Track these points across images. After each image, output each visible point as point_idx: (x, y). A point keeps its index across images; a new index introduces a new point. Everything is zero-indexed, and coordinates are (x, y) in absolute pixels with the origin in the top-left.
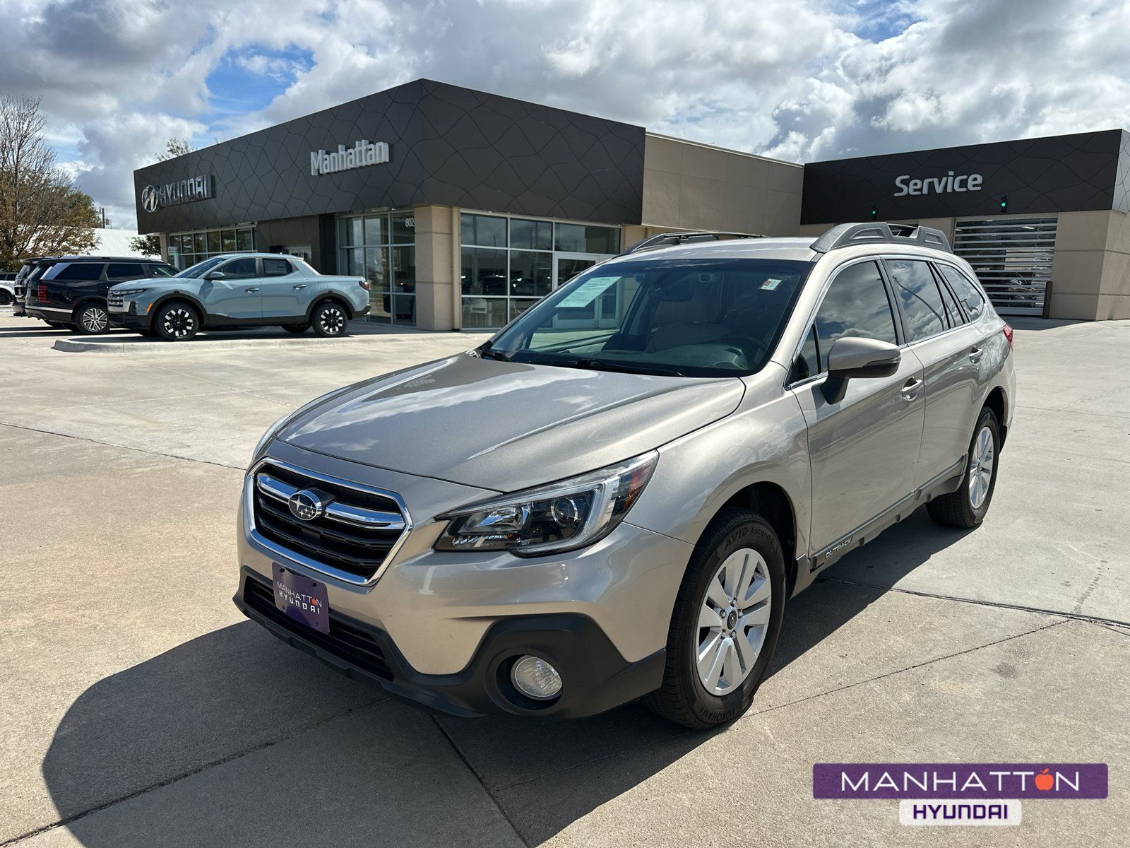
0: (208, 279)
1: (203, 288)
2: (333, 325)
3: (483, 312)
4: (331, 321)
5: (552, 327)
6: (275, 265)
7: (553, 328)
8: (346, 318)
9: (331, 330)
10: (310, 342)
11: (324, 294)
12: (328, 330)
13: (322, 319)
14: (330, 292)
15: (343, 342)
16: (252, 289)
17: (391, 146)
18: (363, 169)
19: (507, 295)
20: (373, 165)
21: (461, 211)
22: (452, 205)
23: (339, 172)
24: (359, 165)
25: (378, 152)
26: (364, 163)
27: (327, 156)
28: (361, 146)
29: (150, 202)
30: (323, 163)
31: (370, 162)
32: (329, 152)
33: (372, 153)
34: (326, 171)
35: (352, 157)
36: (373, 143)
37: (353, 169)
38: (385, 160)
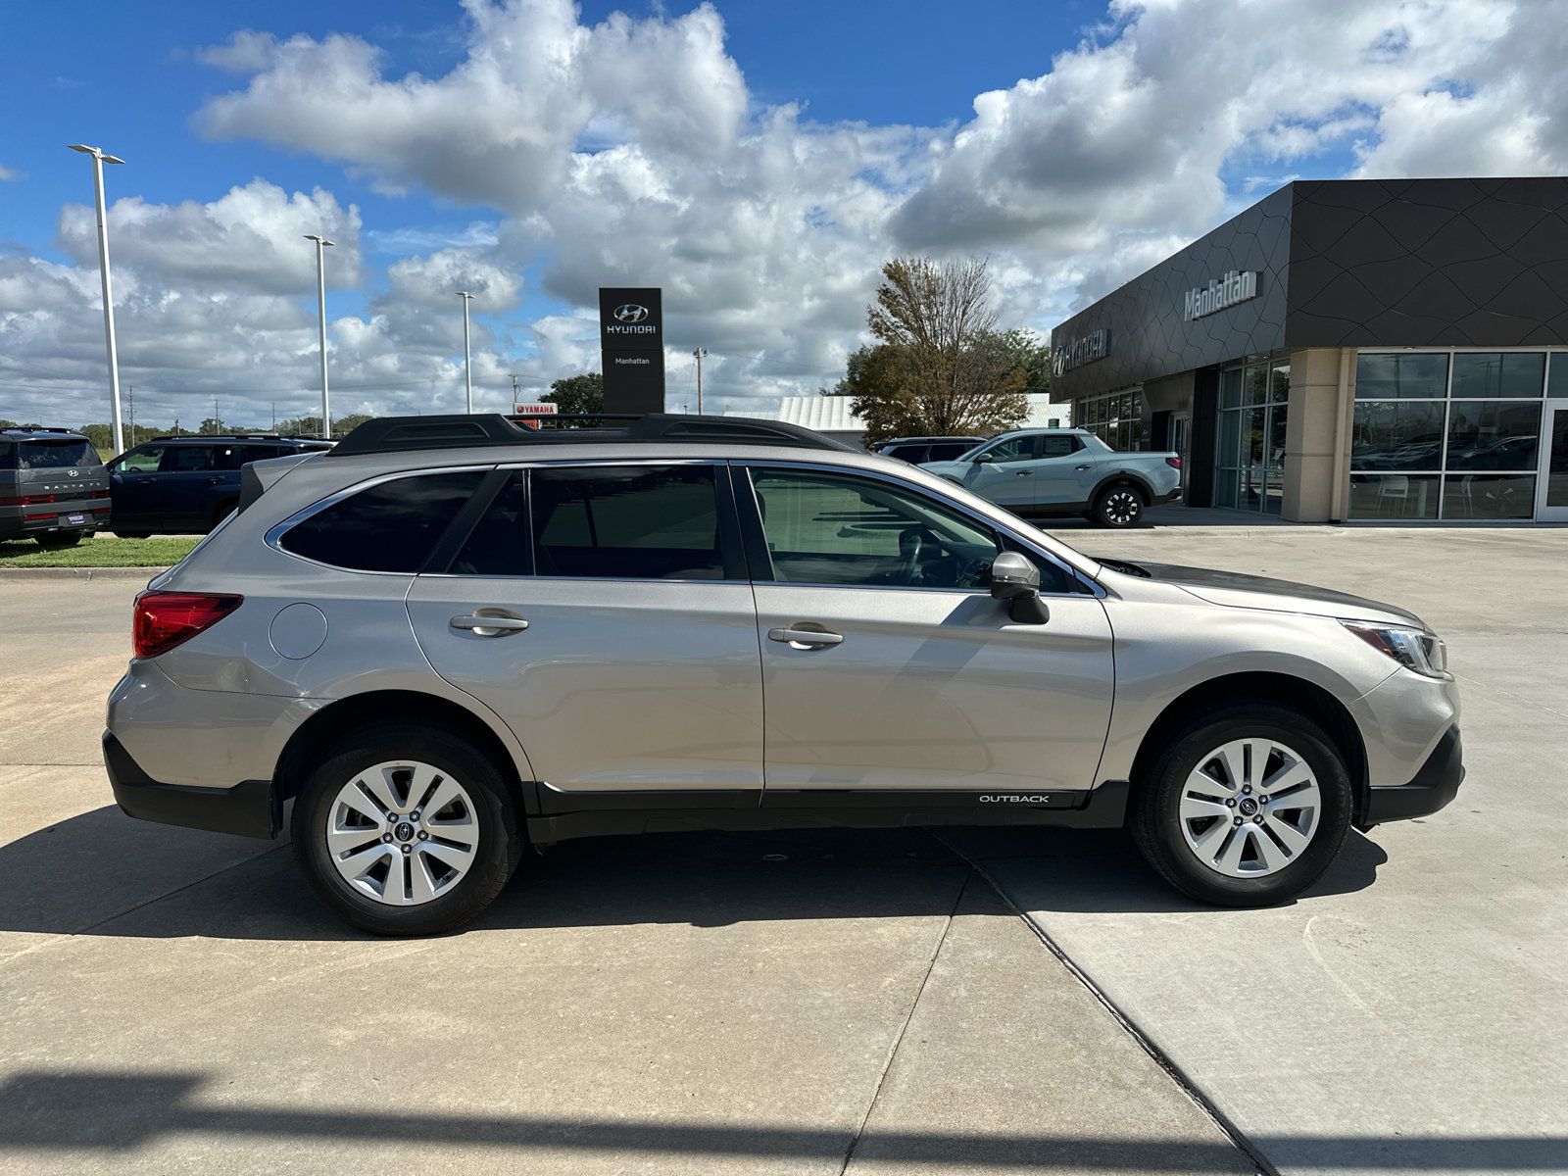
0: (978, 461)
1: (970, 472)
2: (1123, 514)
3: (1401, 496)
4: (1121, 508)
5: (1532, 518)
6: (1058, 444)
7: (1533, 521)
8: (1142, 505)
9: (1119, 520)
10: (1082, 534)
11: (1115, 475)
12: (1115, 520)
13: (1109, 506)
14: (1123, 472)
15: (1127, 534)
16: (1025, 472)
17: (1260, 275)
18: (1233, 309)
19: (1441, 470)
20: (1241, 302)
21: (1359, 352)
22: (1339, 344)
23: (1210, 314)
24: (1226, 303)
25: (1243, 285)
26: (1231, 301)
27: (1198, 296)
28: (1228, 279)
29: (1059, 366)
30: (1196, 304)
31: (1236, 299)
32: (1202, 290)
33: (1238, 286)
34: (1198, 314)
35: (1220, 294)
36: (1241, 275)
37: (1222, 309)
38: (1247, 296)
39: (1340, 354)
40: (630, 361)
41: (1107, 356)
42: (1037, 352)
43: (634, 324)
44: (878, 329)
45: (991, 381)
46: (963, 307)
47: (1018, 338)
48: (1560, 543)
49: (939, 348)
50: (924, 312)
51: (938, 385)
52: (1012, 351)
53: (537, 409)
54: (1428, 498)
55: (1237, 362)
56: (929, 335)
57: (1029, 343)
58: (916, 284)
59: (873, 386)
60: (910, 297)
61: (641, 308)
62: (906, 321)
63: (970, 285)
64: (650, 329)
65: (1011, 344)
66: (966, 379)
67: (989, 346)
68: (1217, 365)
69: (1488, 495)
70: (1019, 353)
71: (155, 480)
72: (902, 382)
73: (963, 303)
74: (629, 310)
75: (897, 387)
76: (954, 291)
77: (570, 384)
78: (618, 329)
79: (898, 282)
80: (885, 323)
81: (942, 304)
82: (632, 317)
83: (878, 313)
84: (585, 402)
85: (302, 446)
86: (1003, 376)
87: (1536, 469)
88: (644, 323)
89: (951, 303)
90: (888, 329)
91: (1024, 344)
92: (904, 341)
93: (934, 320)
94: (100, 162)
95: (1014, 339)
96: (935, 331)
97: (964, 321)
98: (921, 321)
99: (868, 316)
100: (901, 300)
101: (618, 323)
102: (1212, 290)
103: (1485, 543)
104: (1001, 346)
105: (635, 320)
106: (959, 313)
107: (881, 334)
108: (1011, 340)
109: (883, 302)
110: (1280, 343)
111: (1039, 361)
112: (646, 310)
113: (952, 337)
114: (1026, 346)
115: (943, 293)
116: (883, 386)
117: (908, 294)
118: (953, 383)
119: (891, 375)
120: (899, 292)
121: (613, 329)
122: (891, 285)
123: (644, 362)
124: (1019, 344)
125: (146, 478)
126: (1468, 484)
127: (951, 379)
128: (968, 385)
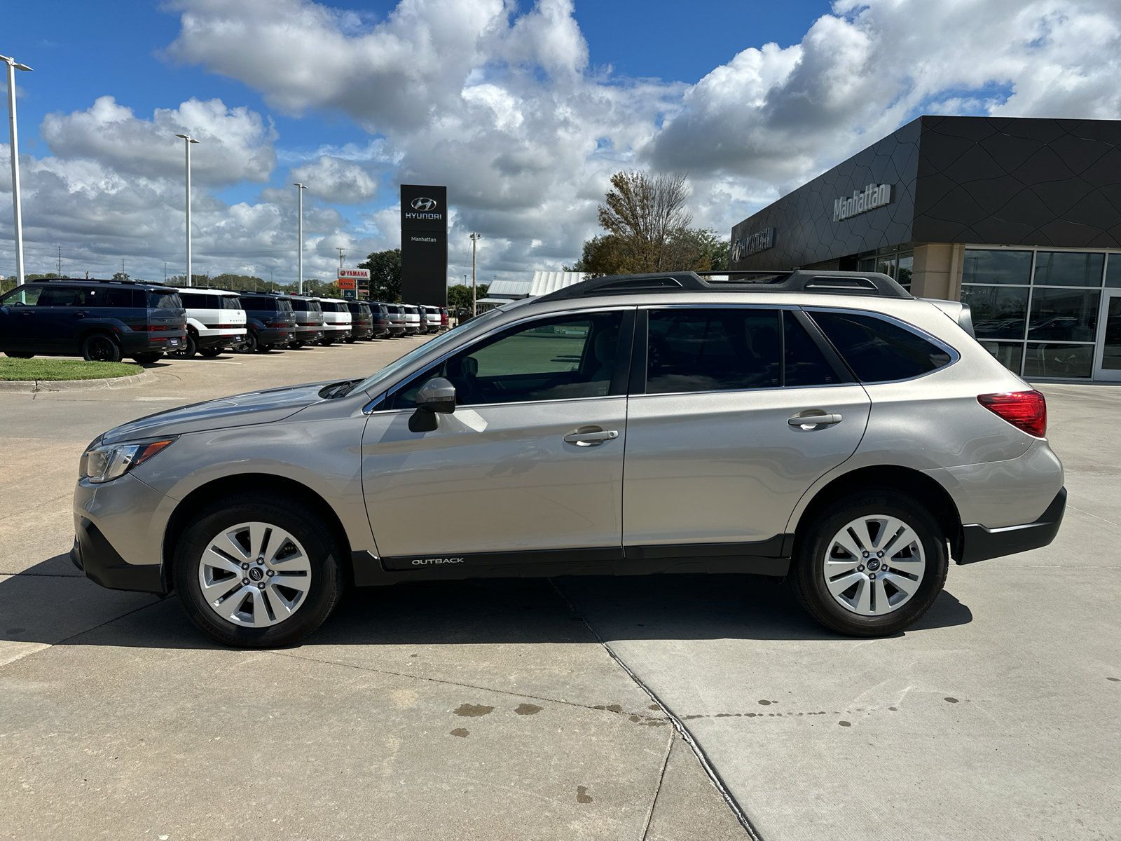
5: (1090, 377)
7: (1092, 379)
17: (893, 187)
18: (871, 213)
19: (1024, 339)
20: (878, 207)
21: (967, 247)
22: (952, 241)
23: (854, 216)
24: (866, 208)
25: (880, 195)
26: (870, 207)
27: (845, 203)
28: (868, 190)
29: (736, 254)
30: (842, 209)
31: (874, 205)
32: (848, 198)
33: (876, 195)
34: (844, 217)
35: (861, 201)
36: (878, 186)
37: (863, 213)
38: (883, 202)
39: (952, 249)
40: (422, 239)
41: (772, 247)
42: (718, 246)
43: (426, 212)
44: (606, 223)
45: (686, 264)
46: (667, 210)
47: (706, 235)
48: (1117, 397)
49: (649, 239)
50: (639, 212)
51: (648, 266)
52: (701, 245)
53: (355, 273)
54: (1012, 360)
55: (872, 253)
56: (642, 229)
57: (713, 239)
58: (634, 192)
59: (601, 265)
60: (629, 200)
61: (431, 200)
62: (626, 219)
63: (673, 193)
64: (438, 216)
65: (701, 239)
66: (668, 262)
67: (685, 240)
68: (857, 255)
69: (1057, 359)
70: (706, 245)
71: (33, 312)
72: (621, 262)
73: (668, 206)
74: (423, 202)
75: (618, 267)
76: (661, 198)
77: (382, 256)
78: (414, 216)
79: (621, 189)
80: (611, 219)
81: (652, 207)
82: (425, 207)
83: (606, 211)
84: (391, 270)
85: (152, 290)
86: (695, 262)
87: (1094, 341)
88: (433, 212)
89: (659, 206)
90: (613, 223)
91: (710, 240)
92: (624, 233)
93: (646, 218)
94: (12, 69)
95: (703, 236)
96: (646, 226)
97: (668, 219)
98: (637, 218)
99: (599, 213)
100: (623, 202)
101: (414, 211)
102: (855, 198)
103: (1061, 396)
104: (694, 240)
105: (427, 209)
106: (665, 213)
107: (608, 227)
108: (700, 236)
109: (610, 203)
110: (908, 238)
111: (721, 251)
112: (435, 202)
113: (659, 233)
114: (711, 241)
115: (653, 198)
116: (608, 264)
117: (628, 198)
118: (658, 265)
119: (614, 257)
120: (621, 196)
121: (410, 215)
122: (617, 191)
123: (432, 240)
124: (706, 240)
125: (27, 311)
126: (1043, 351)
127: (657, 261)
128: (669, 266)
